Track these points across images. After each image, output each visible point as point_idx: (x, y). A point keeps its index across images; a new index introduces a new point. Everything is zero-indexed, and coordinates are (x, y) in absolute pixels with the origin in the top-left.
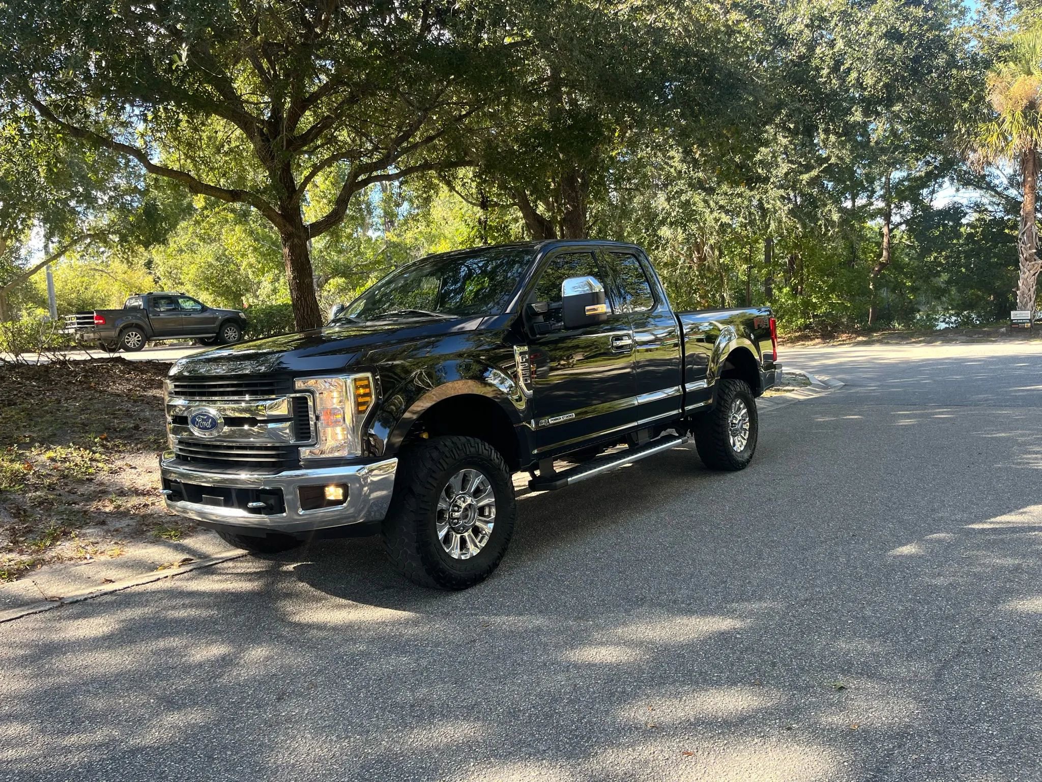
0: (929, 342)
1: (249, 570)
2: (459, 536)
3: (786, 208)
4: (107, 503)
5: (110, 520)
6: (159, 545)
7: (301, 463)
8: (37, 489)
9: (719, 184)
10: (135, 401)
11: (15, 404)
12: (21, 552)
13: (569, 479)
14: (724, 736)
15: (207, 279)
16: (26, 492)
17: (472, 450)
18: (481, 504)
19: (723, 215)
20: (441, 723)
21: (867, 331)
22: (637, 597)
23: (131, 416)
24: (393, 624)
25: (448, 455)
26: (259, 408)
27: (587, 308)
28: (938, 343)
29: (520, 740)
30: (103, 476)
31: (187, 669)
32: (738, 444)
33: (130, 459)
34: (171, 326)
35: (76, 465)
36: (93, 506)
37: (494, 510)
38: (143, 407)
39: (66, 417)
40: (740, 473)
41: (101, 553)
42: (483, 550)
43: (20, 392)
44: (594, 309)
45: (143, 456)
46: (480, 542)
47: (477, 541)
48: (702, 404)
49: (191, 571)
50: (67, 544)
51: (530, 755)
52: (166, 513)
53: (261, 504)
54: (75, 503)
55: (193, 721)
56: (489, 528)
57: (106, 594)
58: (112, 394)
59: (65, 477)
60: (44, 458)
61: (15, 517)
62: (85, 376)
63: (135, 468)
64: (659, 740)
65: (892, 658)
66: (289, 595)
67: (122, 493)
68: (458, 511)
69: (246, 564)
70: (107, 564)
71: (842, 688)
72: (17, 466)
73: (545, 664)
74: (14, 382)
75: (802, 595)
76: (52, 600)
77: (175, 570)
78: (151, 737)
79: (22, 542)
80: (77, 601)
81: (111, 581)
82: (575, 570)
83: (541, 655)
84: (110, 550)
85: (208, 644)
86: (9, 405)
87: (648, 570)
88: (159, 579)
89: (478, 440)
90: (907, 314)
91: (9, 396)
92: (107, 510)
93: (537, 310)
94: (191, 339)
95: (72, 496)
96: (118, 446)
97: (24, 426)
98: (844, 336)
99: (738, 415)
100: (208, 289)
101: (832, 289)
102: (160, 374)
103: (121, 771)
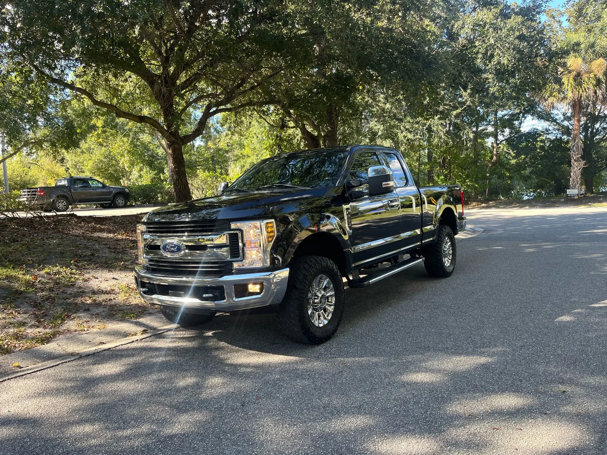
0: (521, 207)
1: (185, 336)
2: (317, 313)
3: (444, 130)
4: (87, 298)
5: (91, 308)
6: (125, 322)
7: (233, 271)
8: (43, 291)
9: (405, 116)
10: (88, 240)
11: (17, 241)
12: (45, 328)
13: (370, 281)
14: (512, 419)
15: (99, 169)
16: (36, 293)
17: (325, 264)
18: (327, 295)
19: (409, 134)
20: (346, 416)
21: (486, 201)
22: (424, 346)
23: (88, 248)
24: (289, 363)
25: (313, 267)
26: (201, 240)
27: (384, 183)
28: (527, 207)
29: (397, 424)
30: (80, 283)
31: (178, 390)
32: (446, 262)
33: (93, 273)
34: (83, 196)
35: (63, 276)
36: (79, 300)
37: (334, 299)
38: (94, 242)
39: (50, 249)
40: (448, 278)
41: (92, 327)
42: (330, 321)
43: (18, 234)
44: (387, 184)
45: (100, 272)
46: (328, 316)
47: (326, 316)
48: (432, 239)
49: (150, 336)
50: (71, 322)
51: (407, 432)
52: (123, 304)
53: (211, 295)
54: (67, 299)
55: (198, 419)
56: (331, 309)
57: (105, 350)
58: (73, 236)
59: (58, 284)
60: (42, 272)
61: (34, 307)
62: (55, 225)
63: (97, 278)
64: (476, 422)
65: (583, 375)
66: (217, 349)
67: (94, 293)
68: (317, 299)
69: (181, 332)
70: (99, 333)
71: (564, 392)
72: (28, 277)
73: (390, 383)
74: (13, 228)
75: (519, 344)
76: (72, 354)
77: (139, 337)
78: (176, 429)
79: (43, 321)
80: (89, 355)
81: (103, 343)
82: (381, 332)
83: (385, 378)
84: (97, 326)
85: (184, 377)
86: (14, 242)
87: (423, 332)
88: (133, 341)
89: (327, 259)
90: (507, 191)
91: (12, 237)
92: (88, 302)
93: (353, 184)
94: (94, 204)
95: (64, 295)
96: (84, 266)
97: (26, 254)
98: (474, 204)
99: (447, 246)
100: (99, 175)
101: (468, 177)
102: (99, 224)
103: (169, 448)
